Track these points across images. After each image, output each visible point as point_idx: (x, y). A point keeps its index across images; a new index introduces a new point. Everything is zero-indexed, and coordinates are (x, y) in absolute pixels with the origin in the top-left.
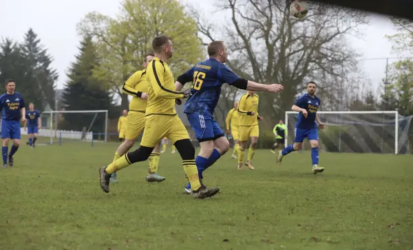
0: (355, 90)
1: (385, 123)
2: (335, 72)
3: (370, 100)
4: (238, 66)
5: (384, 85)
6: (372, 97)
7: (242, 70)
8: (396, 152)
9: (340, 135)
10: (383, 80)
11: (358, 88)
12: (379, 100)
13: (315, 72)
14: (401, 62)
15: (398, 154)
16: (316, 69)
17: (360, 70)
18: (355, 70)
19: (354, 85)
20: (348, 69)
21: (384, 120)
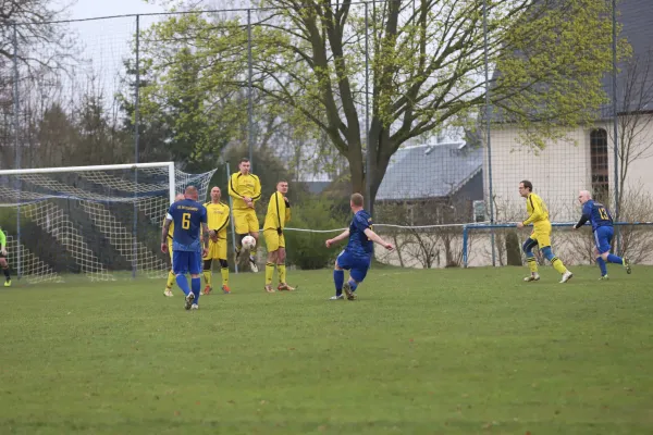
3: (93, 117)
6: (98, 110)
10: (127, 64)
11: (58, 85)
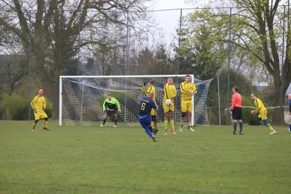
0: (144, 42)
2: (119, 19)
3: (162, 54)
5: (177, 36)
6: (163, 51)
10: (177, 31)
11: (147, 39)
12: (172, 54)
14: (197, 13)
17: (150, 18)
18: (144, 17)
19: (143, 35)
20: (134, 16)
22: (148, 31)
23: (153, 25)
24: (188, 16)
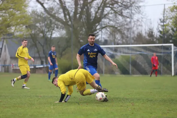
0: (140, 28)
1: (164, 53)
2: (124, 14)
4: (54, 12)
5: (161, 24)
7: (57, 15)
8: (173, 74)
9: (130, 62)
12: (157, 34)
13: (110, 15)
15: (174, 76)
16: (111, 13)
17: (143, 13)
18: (139, 12)
21: (162, 51)
22: (142, 21)
23: (145, 17)
24: (169, 9)
